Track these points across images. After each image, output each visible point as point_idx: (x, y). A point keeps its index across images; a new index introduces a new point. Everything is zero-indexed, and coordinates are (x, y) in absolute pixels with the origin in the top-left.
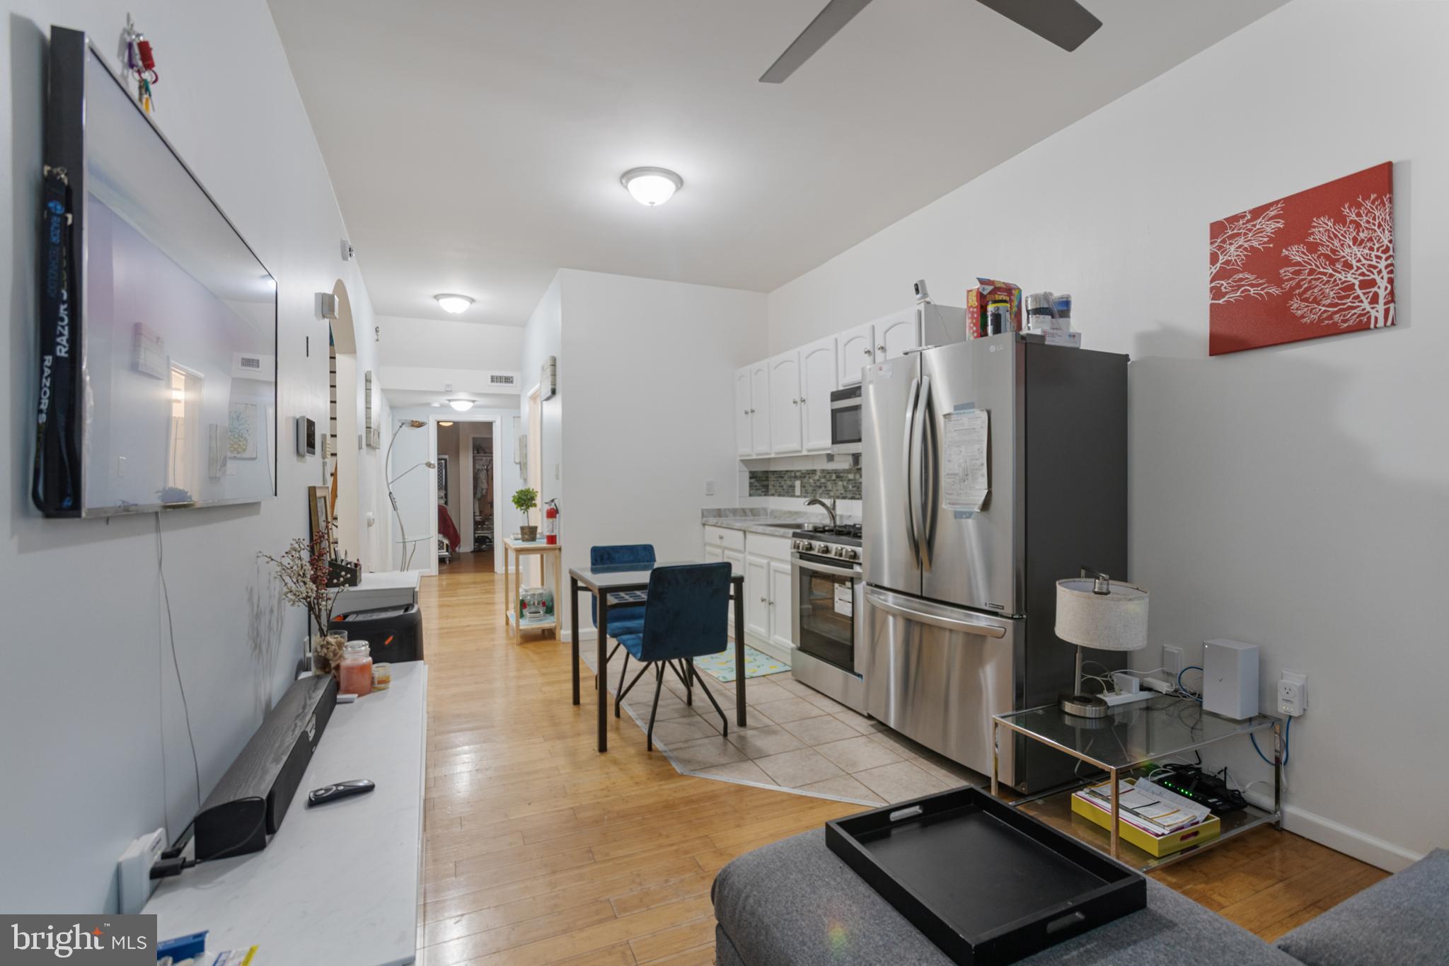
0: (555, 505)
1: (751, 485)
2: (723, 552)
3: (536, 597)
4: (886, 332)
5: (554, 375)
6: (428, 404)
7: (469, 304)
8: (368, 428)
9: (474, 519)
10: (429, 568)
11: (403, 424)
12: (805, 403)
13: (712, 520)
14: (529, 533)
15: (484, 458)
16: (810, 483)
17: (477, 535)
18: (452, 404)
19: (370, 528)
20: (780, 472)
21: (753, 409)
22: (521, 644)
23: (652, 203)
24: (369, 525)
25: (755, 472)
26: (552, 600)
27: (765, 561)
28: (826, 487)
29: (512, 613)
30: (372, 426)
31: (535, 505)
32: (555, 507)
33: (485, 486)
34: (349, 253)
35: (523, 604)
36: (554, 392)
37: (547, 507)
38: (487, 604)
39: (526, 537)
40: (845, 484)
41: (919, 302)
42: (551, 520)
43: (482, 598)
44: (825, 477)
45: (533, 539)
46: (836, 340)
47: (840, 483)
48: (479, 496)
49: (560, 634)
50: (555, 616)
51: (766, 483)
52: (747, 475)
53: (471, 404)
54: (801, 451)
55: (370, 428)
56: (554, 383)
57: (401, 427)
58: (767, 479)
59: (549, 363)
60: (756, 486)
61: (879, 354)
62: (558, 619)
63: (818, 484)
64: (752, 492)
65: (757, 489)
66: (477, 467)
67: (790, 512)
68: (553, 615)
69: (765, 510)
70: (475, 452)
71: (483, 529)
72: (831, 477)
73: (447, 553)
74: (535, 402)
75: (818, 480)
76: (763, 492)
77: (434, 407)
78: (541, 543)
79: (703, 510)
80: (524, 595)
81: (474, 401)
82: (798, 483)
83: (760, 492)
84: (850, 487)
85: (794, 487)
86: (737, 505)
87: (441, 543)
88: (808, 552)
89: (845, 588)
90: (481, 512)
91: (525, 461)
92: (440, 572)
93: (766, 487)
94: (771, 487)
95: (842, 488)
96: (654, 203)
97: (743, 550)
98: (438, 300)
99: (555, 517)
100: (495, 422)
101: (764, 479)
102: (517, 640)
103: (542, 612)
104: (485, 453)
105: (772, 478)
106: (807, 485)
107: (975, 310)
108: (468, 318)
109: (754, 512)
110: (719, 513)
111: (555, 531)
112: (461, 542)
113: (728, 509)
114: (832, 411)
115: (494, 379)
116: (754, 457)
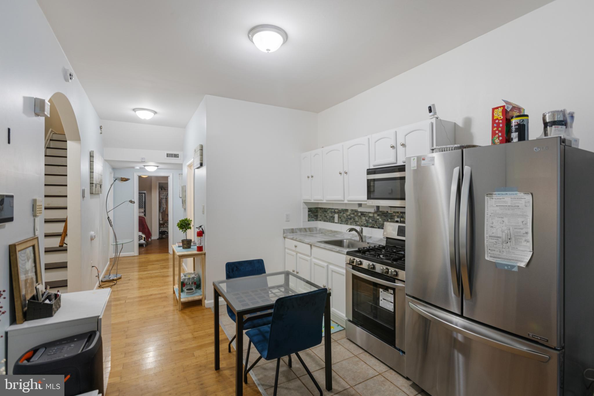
0: (202, 229)
1: (309, 215)
2: (297, 254)
3: (191, 279)
4: (405, 136)
5: (202, 155)
6: (133, 167)
7: (153, 114)
8: (92, 184)
9: (159, 222)
10: (134, 252)
11: (116, 179)
12: (347, 175)
13: (290, 236)
14: (187, 244)
15: (165, 193)
16: (344, 216)
17: (160, 230)
18: (146, 168)
19: (92, 241)
20: (325, 208)
21: (313, 175)
22: (182, 310)
23: (268, 50)
24: (92, 239)
25: (311, 208)
26: (200, 280)
27: (326, 264)
28: (354, 219)
29: (176, 287)
30: (94, 182)
31: (190, 228)
32: (202, 230)
33: (165, 206)
34: (69, 77)
35: (183, 284)
36: (201, 165)
37: (198, 230)
38: (163, 276)
39: (185, 246)
40: (367, 218)
41: (431, 117)
42: (199, 238)
43: (160, 272)
44: (354, 214)
45: (189, 247)
46: (369, 139)
47: (364, 218)
48: (162, 211)
49: (204, 303)
50: (202, 290)
51: (316, 214)
52: (307, 210)
53: (156, 168)
54: (343, 201)
55: (93, 183)
56: (202, 160)
57: (115, 181)
58: (317, 212)
59: (199, 148)
60: (312, 216)
61: (400, 149)
62: (203, 293)
63: (349, 217)
64: (309, 219)
65: (312, 217)
66: (161, 197)
67: (331, 231)
68: (200, 289)
69: (316, 228)
70: (160, 189)
71: (164, 227)
72: (358, 214)
73: (144, 242)
74: (190, 168)
75: (349, 215)
76: (315, 219)
77: (136, 169)
78: (193, 250)
79: (284, 229)
80: (184, 279)
81: (158, 166)
82: (336, 216)
83: (313, 219)
84: (371, 221)
85: (334, 217)
86: (302, 226)
87: (140, 238)
88: (359, 266)
89: (389, 293)
90: (163, 219)
91: (185, 199)
92: (140, 253)
93: (317, 216)
94: (319, 216)
95: (365, 221)
96: (269, 50)
97: (310, 255)
98: (135, 112)
99: (202, 236)
100: (169, 176)
101: (315, 212)
102: (179, 306)
103: (194, 289)
104: (165, 190)
105: (320, 211)
106: (342, 218)
107: (501, 121)
108: (151, 123)
109: (310, 230)
110: (293, 231)
111: (202, 244)
112: (152, 235)
113: (297, 229)
114: (368, 180)
115: (168, 155)
116: (312, 201)
